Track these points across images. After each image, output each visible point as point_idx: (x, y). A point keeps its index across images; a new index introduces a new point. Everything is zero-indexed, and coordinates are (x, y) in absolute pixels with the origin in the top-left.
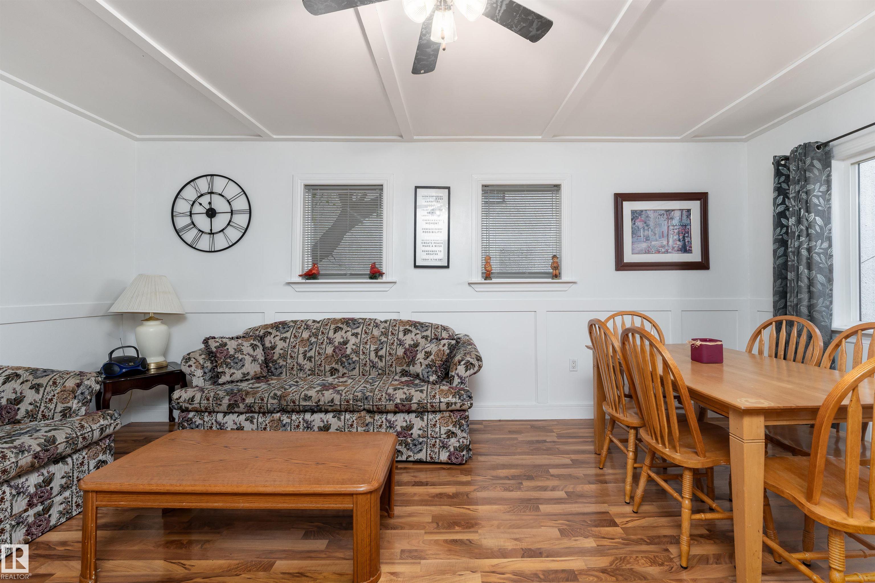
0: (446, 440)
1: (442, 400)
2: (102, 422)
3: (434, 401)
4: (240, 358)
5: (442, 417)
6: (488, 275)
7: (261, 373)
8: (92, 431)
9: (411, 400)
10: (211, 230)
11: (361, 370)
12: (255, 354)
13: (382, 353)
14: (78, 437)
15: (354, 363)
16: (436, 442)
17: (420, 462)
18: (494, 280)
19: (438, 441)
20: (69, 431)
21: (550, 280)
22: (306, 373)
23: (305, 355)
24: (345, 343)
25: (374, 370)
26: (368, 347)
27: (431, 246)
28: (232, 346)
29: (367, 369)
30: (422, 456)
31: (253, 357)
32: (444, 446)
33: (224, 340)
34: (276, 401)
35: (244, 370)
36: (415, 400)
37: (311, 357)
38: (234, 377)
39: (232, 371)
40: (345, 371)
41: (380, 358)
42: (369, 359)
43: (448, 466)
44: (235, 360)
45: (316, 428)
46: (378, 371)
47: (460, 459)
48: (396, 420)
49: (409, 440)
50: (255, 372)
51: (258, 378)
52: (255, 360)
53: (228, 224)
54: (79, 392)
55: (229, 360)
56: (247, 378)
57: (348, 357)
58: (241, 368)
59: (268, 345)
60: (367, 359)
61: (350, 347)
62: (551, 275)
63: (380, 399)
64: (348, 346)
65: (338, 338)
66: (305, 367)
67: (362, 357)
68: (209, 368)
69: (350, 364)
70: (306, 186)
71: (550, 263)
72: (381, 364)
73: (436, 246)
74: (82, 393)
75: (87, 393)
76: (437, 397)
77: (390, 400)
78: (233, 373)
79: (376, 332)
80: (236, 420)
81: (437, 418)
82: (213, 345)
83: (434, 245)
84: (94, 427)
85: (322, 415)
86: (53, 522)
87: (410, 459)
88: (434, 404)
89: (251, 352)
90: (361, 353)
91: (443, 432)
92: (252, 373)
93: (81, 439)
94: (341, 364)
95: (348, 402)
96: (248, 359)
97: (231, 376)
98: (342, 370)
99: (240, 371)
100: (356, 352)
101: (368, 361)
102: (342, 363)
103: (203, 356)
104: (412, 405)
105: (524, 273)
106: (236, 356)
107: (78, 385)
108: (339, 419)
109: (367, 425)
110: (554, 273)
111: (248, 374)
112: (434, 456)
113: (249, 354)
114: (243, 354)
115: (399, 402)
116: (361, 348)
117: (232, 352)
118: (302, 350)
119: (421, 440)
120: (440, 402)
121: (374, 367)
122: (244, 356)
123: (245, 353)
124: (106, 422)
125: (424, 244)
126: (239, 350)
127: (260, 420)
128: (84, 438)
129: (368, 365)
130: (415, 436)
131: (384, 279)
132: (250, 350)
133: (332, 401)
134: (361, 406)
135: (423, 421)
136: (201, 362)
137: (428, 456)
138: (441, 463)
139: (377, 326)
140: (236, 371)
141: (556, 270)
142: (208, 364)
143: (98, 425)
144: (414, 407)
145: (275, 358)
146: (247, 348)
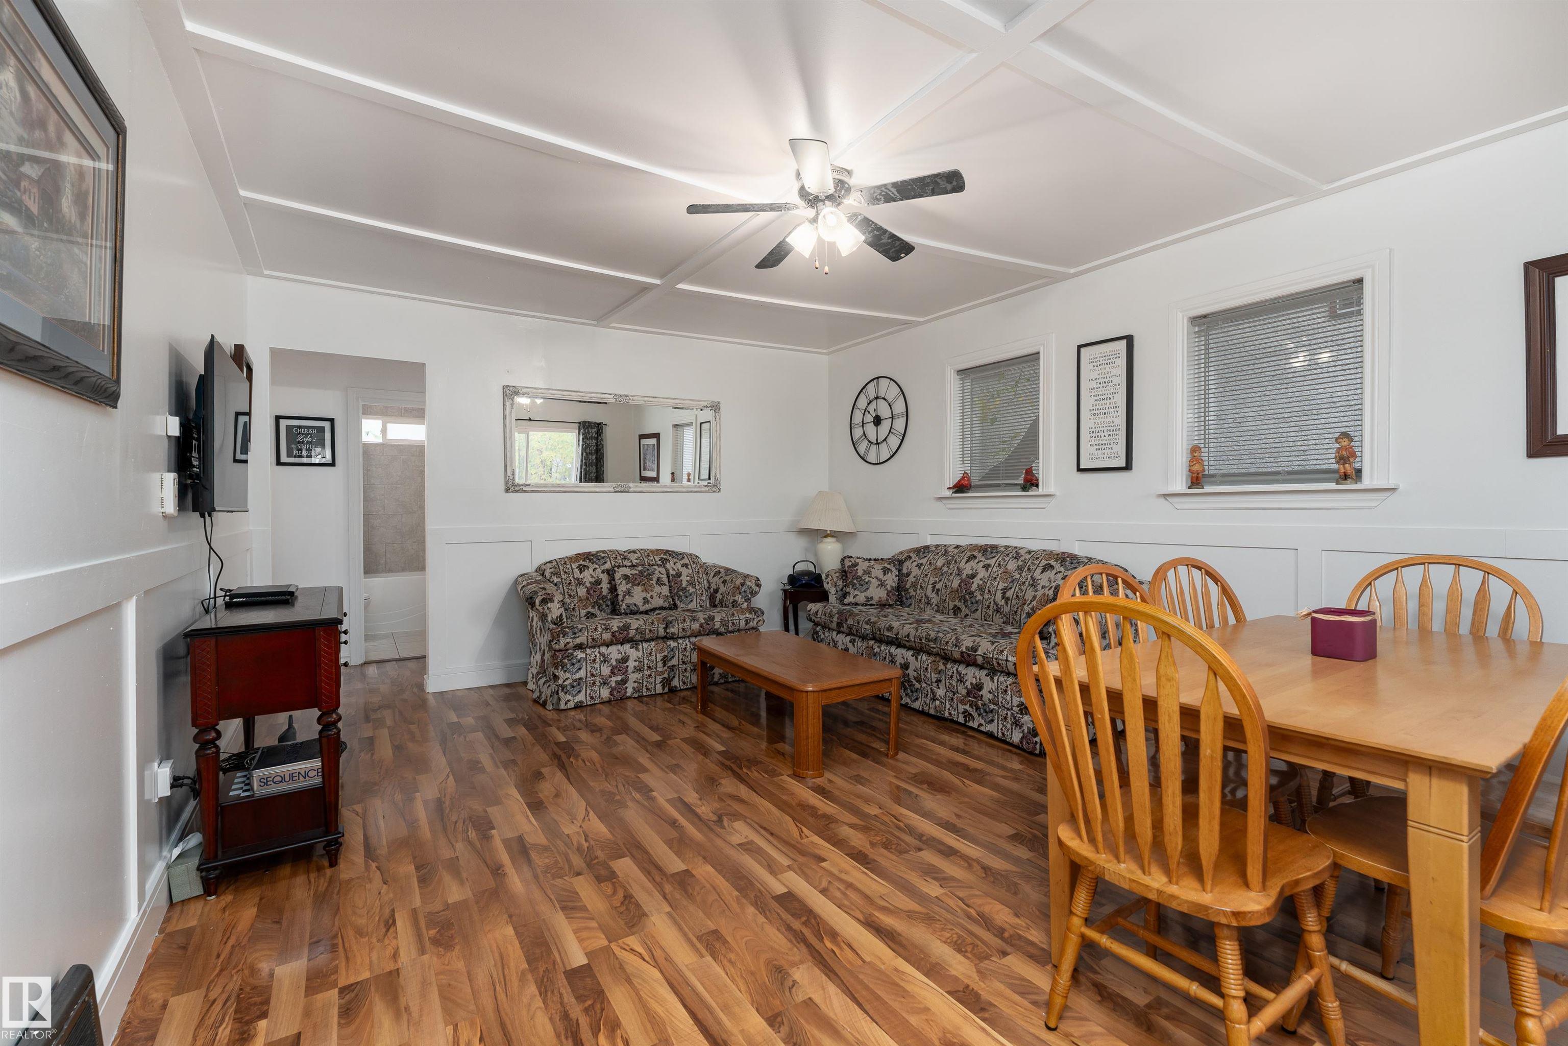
0: (1018, 715)
1: (1010, 658)
2: (747, 615)
3: (1000, 657)
4: (866, 580)
5: (1014, 683)
6: (1196, 480)
7: (887, 600)
8: (740, 619)
9: (976, 651)
10: (877, 440)
11: (984, 613)
12: (884, 578)
13: (1009, 594)
14: (728, 620)
15: (977, 602)
16: (1007, 714)
17: (990, 735)
18: (1208, 489)
19: (1009, 713)
20: (724, 615)
21: (1332, 486)
22: (933, 608)
23: (934, 587)
24: (973, 576)
25: (998, 615)
26: (996, 584)
27: (1103, 436)
28: (862, 567)
29: (990, 613)
30: (992, 728)
31: (881, 581)
32: (1017, 724)
33: (858, 560)
34: (868, 627)
35: (868, 594)
36: (980, 652)
37: (938, 590)
38: (857, 600)
39: (856, 592)
40: (968, 612)
41: (1007, 600)
42: (994, 600)
43: (1019, 751)
44: (861, 582)
45: (898, 664)
46: (1002, 618)
47: (1031, 746)
48: (966, 674)
49: (980, 703)
50: (880, 598)
51: (884, 605)
52: (882, 584)
53: (890, 432)
54: (743, 590)
55: (855, 581)
56: (871, 602)
57: (971, 593)
58: (865, 591)
59: (905, 571)
60: (992, 600)
61: (977, 581)
62: (1337, 476)
63: (947, 642)
64: (974, 580)
65: (967, 570)
66: (933, 600)
67: (986, 596)
68: (841, 587)
69: (972, 603)
70: (960, 372)
71: (1334, 451)
72: (1007, 609)
73: (1109, 435)
74: (745, 591)
75: (748, 592)
76: (1005, 653)
77: (956, 646)
78: (857, 595)
79: (1012, 566)
80: (844, 639)
81: (1008, 683)
82: (848, 563)
83: (1107, 434)
84: (741, 617)
85: (904, 651)
86: (716, 679)
87: (982, 728)
88: (1000, 662)
89: (881, 575)
90: (987, 591)
91: (1015, 703)
92: (876, 599)
93: (731, 624)
94: (964, 603)
95: (921, 640)
96: (875, 582)
97: (854, 597)
98: (965, 611)
99: (863, 594)
100: (981, 589)
101: (992, 602)
102: (966, 601)
103: (837, 574)
104: (977, 657)
105: (1278, 473)
106: (863, 578)
107: (743, 584)
108: (917, 659)
109: (939, 672)
110: (1342, 471)
111: (872, 598)
112: (1006, 733)
113: (877, 578)
114: (871, 577)
115: (964, 650)
116: (988, 584)
117: (860, 573)
118: (932, 580)
119: (992, 707)
120: (1007, 661)
121: (998, 612)
122: (871, 579)
123: (873, 576)
124: (750, 616)
125: (1092, 435)
126: (868, 573)
127: (859, 644)
128: (733, 623)
129: (991, 607)
130: (985, 699)
131: (1041, 491)
132: (880, 574)
133: (908, 636)
134: (934, 648)
135: (993, 682)
136: (835, 579)
137: (1000, 730)
138: (1011, 745)
139: (1017, 557)
140: (859, 594)
141: (1344, 464)
142: (840, 583)
143: (744, 616)
144: (980, 660)
145: (907, 586)
146: (877, 571)
